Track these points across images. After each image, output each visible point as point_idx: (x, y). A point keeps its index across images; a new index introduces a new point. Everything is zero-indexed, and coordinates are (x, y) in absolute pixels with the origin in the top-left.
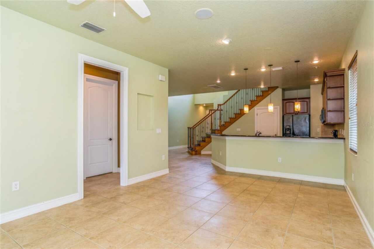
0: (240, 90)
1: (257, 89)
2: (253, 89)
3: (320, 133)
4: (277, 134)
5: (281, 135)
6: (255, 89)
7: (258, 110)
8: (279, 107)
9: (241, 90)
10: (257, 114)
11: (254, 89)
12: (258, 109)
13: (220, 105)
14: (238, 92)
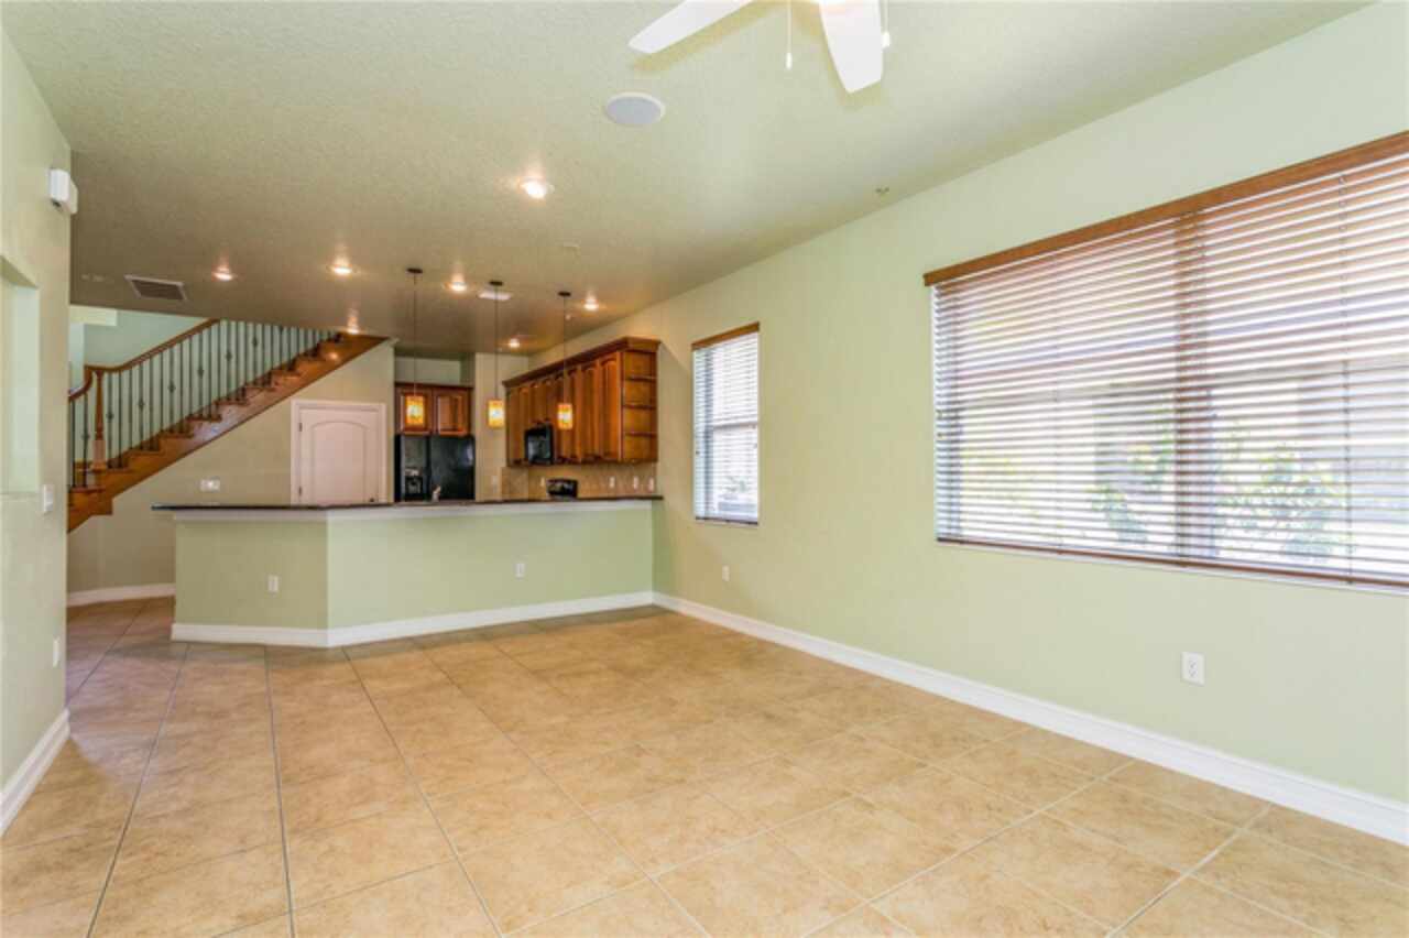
0: (216, 321)
1: (302, 332)
2: (281, 330)
3: (499, 490)
4: (377, 496)
5: (392, 500)
6: (293, 330)
7: (304, 411)
8: (384, 406)
9: (224, 323)
10: (301, 427)
11: (285, 330)
12: (302, 407)
13: (100, 371)
14: (208, 325)
